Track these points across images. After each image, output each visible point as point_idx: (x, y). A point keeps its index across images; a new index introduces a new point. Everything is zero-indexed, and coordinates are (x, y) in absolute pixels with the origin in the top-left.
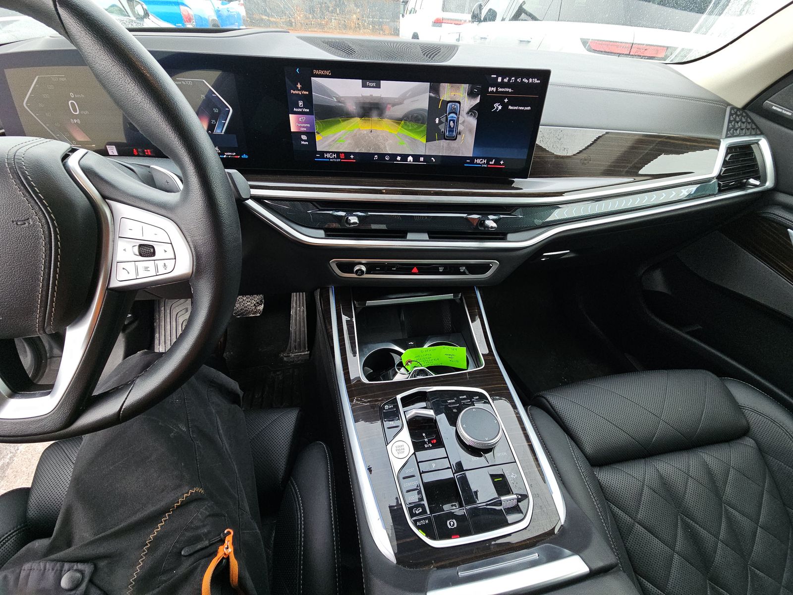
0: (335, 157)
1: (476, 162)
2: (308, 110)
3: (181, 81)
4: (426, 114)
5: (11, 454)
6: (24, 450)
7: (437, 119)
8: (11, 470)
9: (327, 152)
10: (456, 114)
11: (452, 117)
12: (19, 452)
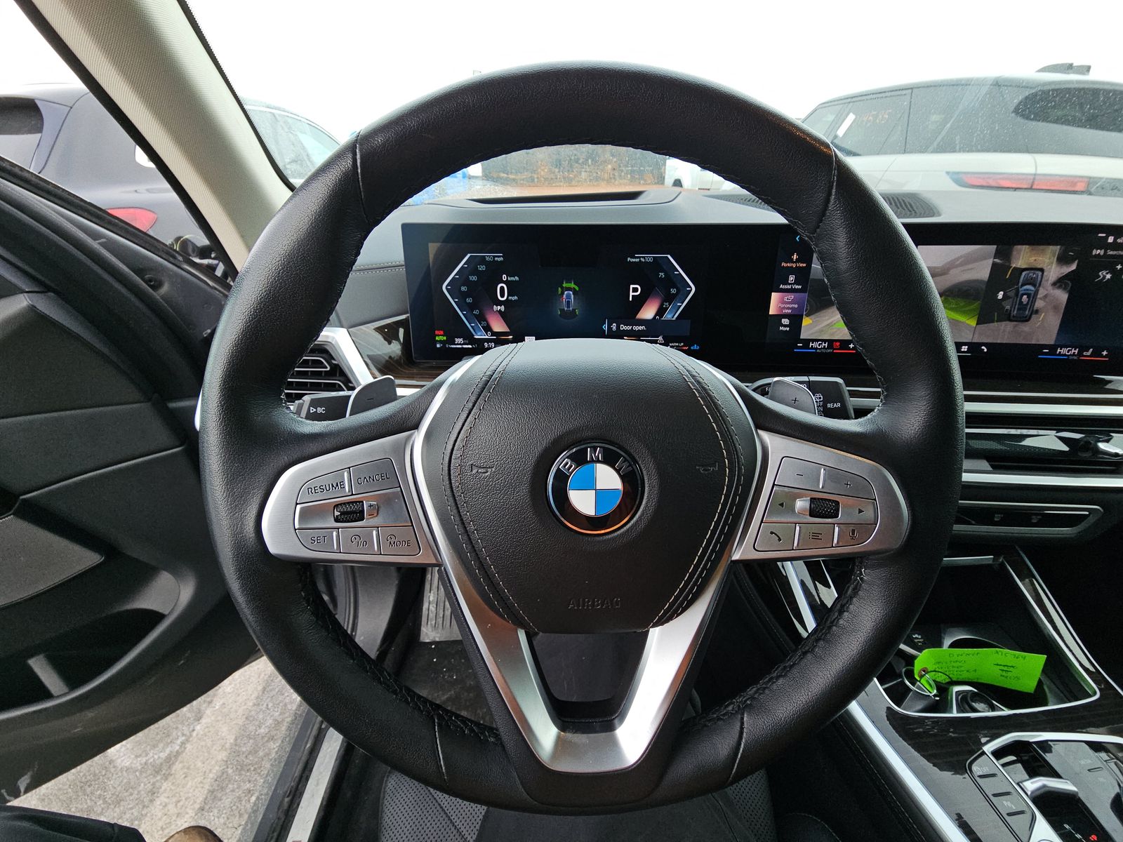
0: (824, 346)
1: (1060, 352)
2: (800, 287)
3: (640, 257)
4: (984, 287)
5: (184, 738)
6: (202, 733)
7: (1002, 293)
8: (180, 765)
9: (813, 341)
10: (1034, 285)
11: (1028, 290)
12: (194, 734)
